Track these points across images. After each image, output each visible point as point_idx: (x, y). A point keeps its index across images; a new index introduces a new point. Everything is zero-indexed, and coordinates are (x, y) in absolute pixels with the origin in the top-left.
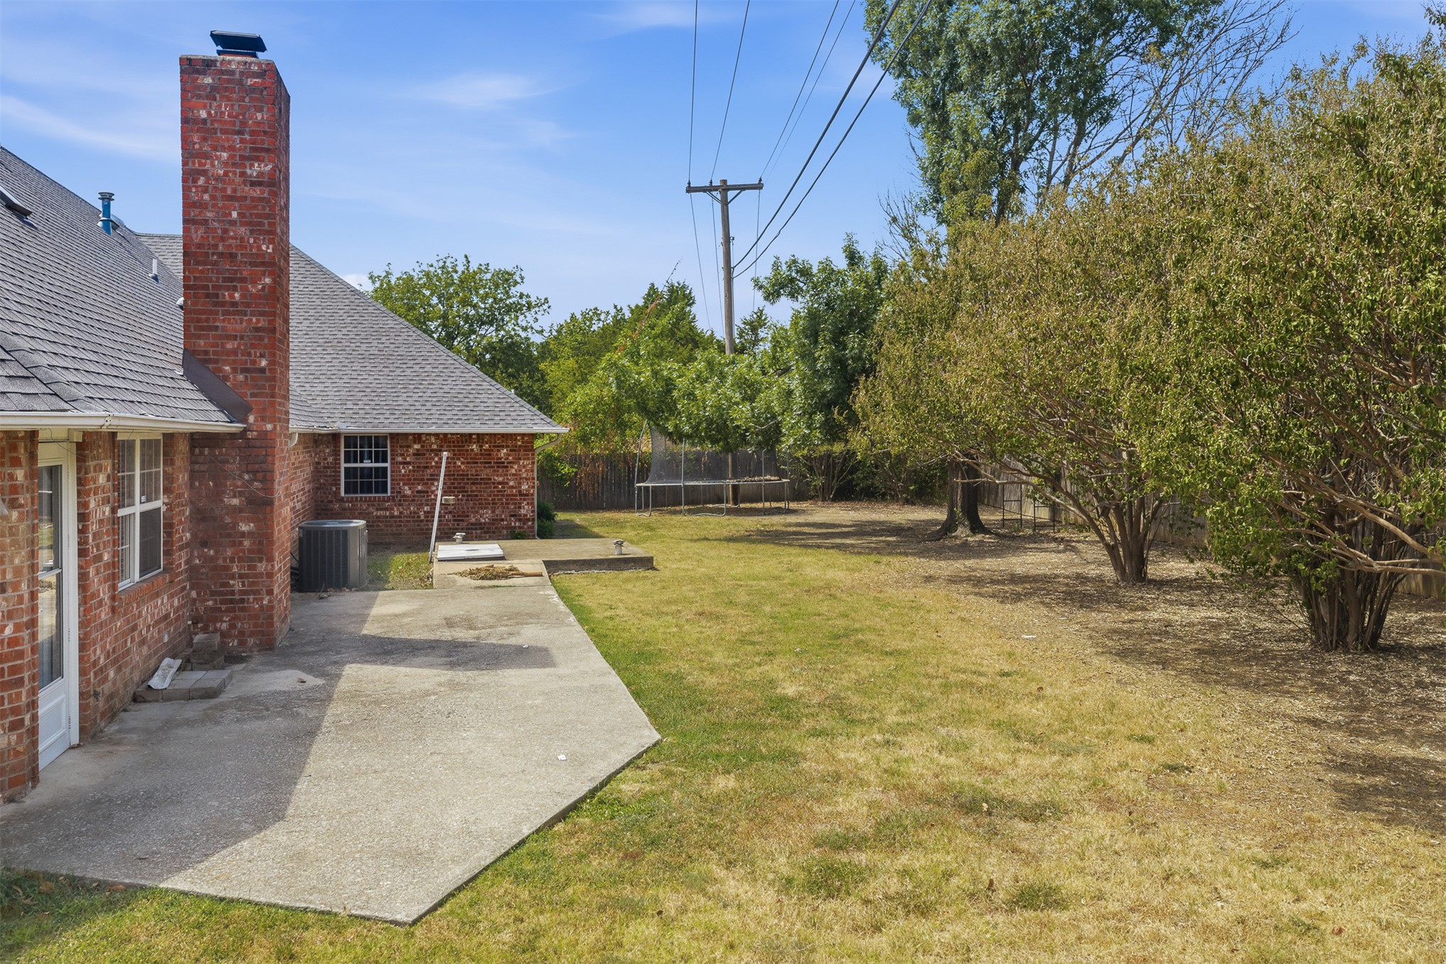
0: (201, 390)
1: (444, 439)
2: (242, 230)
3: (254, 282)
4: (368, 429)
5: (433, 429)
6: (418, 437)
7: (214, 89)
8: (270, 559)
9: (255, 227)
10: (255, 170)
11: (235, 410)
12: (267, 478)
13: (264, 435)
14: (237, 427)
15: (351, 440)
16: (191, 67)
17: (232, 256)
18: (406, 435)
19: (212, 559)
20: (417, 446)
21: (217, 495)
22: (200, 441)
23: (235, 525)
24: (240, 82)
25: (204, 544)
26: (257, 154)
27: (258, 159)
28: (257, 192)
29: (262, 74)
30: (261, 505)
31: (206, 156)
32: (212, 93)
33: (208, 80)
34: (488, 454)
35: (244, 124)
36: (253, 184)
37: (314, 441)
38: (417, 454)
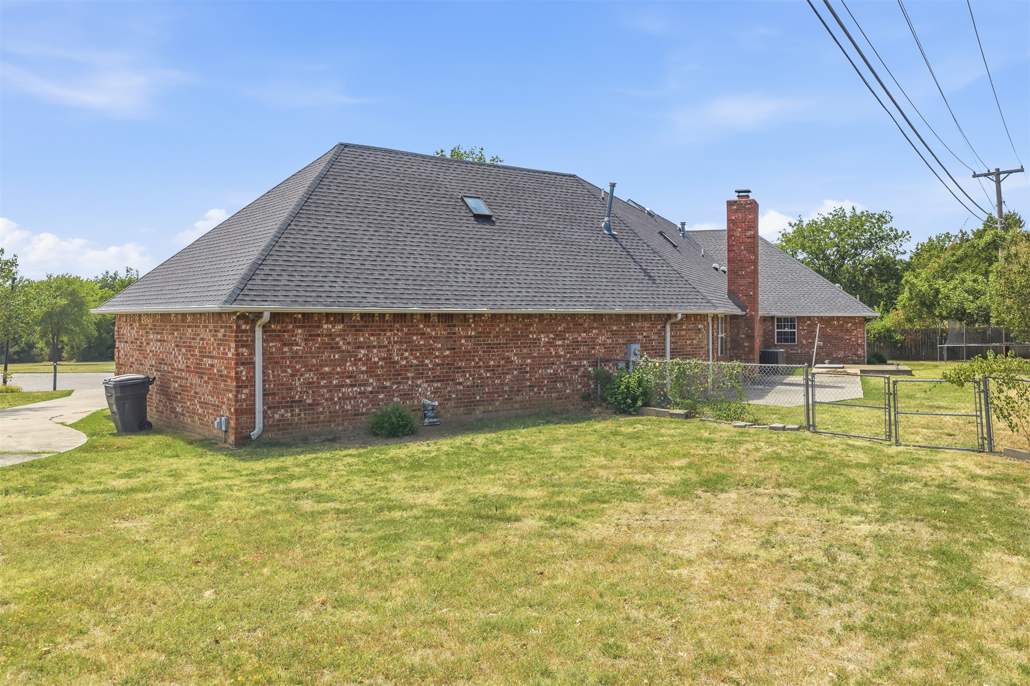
0: (733, 302)
1: (821, 319)
2: (745, 252)
3: (748, 268)
4: (787, 315)
5: (816, 314)
6: (809, 318)
7: (736, 210)
8: (754, 354)
9: (749, 251)
10: (749, 233)
11: (743, 308)
12: (753, 329)
13: (752, 315)
14: (744, 313)
15: (779, 319)
16: (730, 204)
17: (742, 260)
18: (804, 317)
19: (736, 354)
20: (809, 322)
21: (738, 334)
22: (734, 317)
23: (743, 343)
24: (745, 207)
25: (734, 349)
26: (749, 228)
27: (750, 230)
28: (749, 240)
29: (751, 204)
30: (751, 337)
31: (734, 230)
32: (736, 211)
33: (735, 207)
34: (842, 325)
35: (745, 219)
36: (748, 238)
37: (765, 319)
38: (809, 325)
